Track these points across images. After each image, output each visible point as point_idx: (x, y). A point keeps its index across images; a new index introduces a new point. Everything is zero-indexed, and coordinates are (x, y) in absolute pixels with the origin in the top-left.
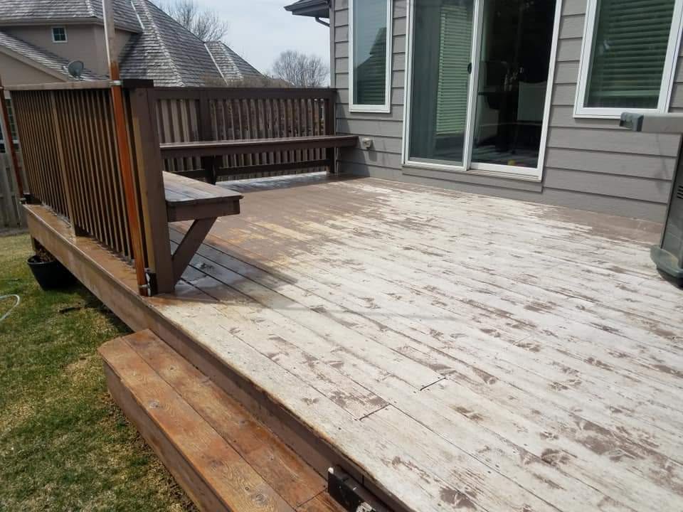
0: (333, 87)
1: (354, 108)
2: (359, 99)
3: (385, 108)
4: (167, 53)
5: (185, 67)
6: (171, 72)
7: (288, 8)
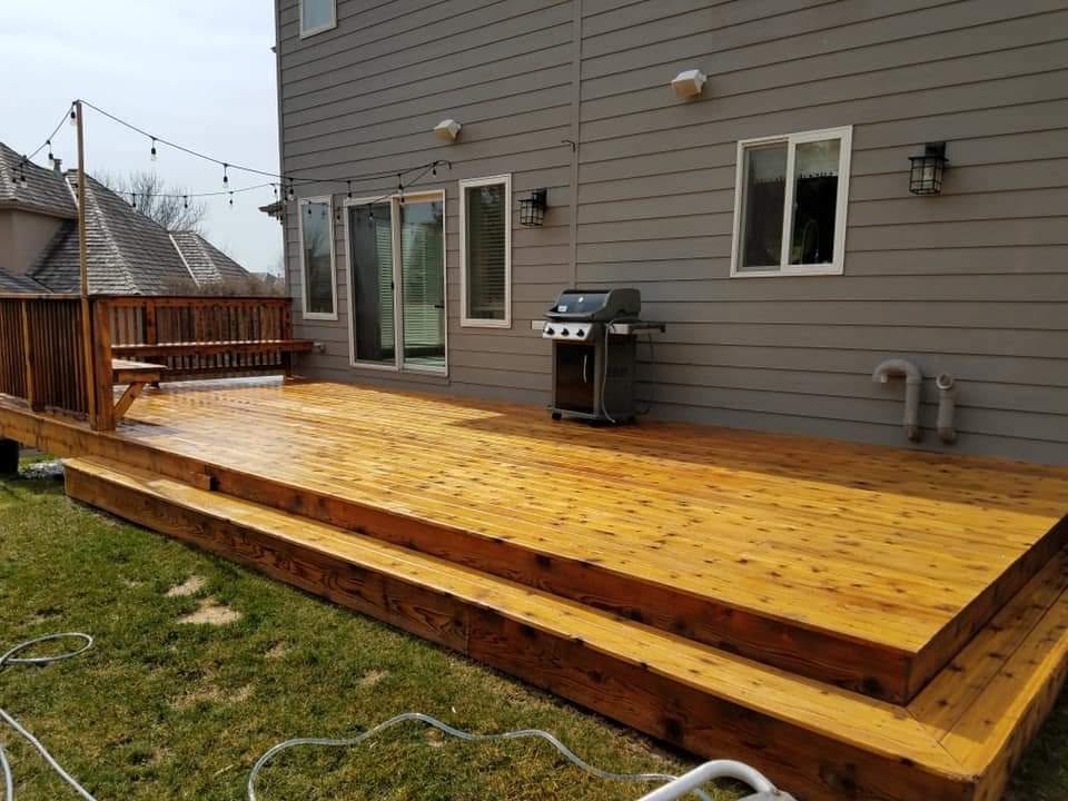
0: (287, 296)
1: (307, 315)
2: (314, 307)
3: (333, 316)
4: (114, 247)
5: (138, 266)
6: (118, 271)
7: (262, 209)
